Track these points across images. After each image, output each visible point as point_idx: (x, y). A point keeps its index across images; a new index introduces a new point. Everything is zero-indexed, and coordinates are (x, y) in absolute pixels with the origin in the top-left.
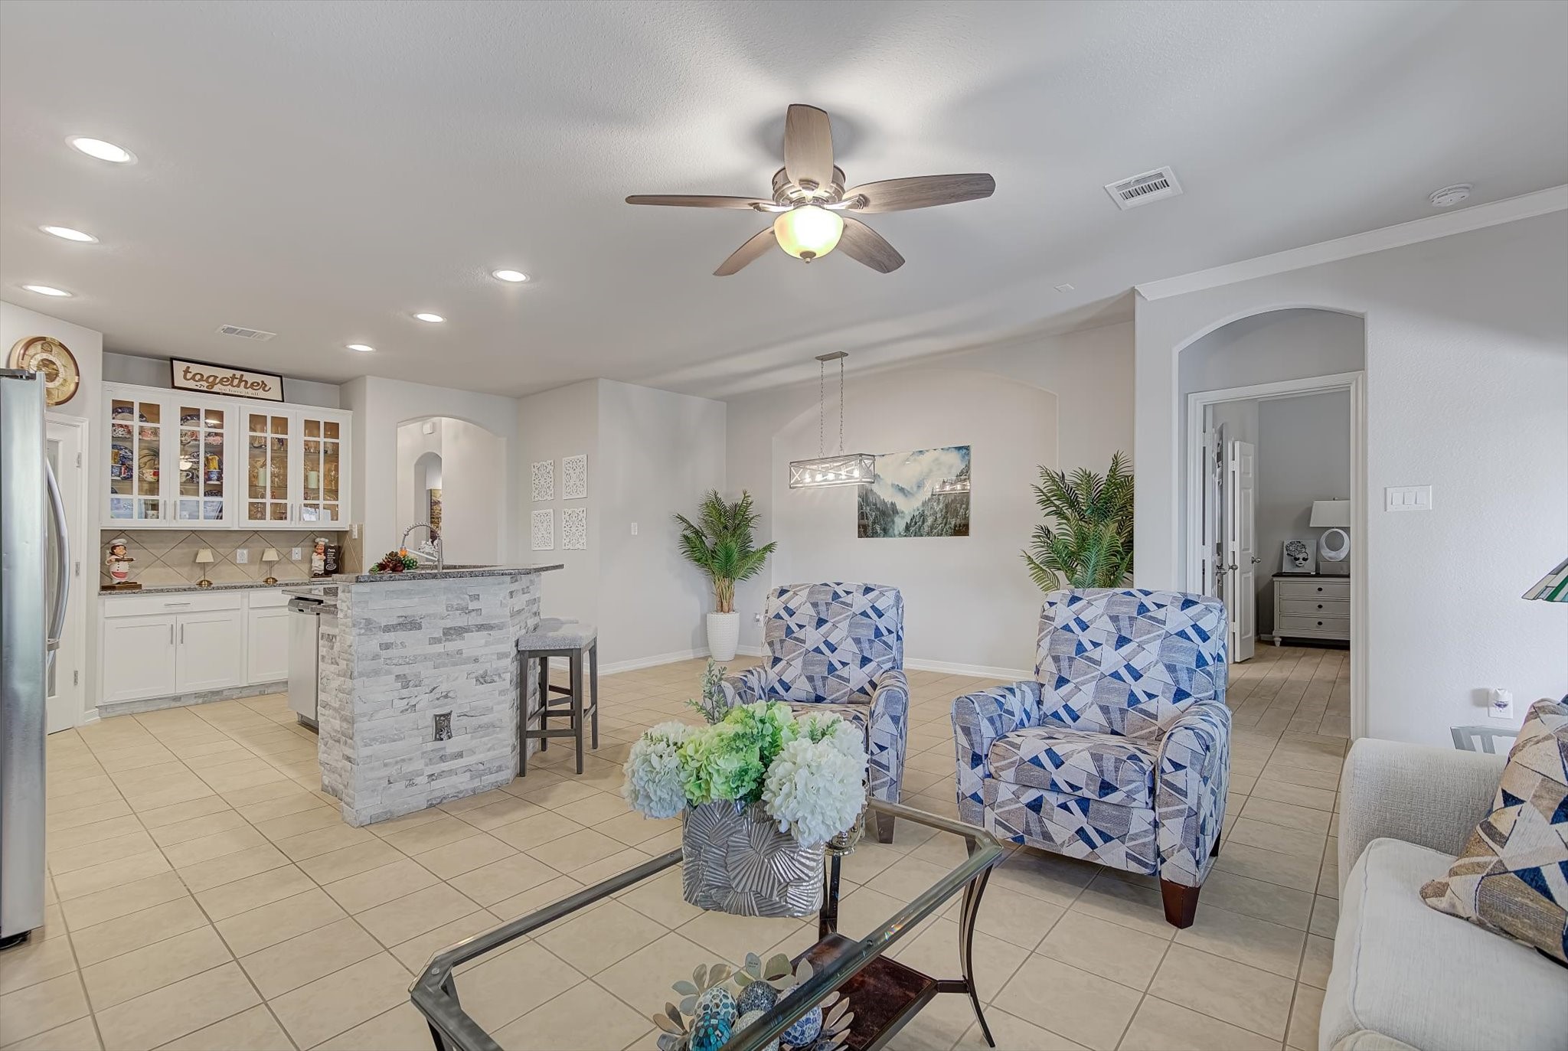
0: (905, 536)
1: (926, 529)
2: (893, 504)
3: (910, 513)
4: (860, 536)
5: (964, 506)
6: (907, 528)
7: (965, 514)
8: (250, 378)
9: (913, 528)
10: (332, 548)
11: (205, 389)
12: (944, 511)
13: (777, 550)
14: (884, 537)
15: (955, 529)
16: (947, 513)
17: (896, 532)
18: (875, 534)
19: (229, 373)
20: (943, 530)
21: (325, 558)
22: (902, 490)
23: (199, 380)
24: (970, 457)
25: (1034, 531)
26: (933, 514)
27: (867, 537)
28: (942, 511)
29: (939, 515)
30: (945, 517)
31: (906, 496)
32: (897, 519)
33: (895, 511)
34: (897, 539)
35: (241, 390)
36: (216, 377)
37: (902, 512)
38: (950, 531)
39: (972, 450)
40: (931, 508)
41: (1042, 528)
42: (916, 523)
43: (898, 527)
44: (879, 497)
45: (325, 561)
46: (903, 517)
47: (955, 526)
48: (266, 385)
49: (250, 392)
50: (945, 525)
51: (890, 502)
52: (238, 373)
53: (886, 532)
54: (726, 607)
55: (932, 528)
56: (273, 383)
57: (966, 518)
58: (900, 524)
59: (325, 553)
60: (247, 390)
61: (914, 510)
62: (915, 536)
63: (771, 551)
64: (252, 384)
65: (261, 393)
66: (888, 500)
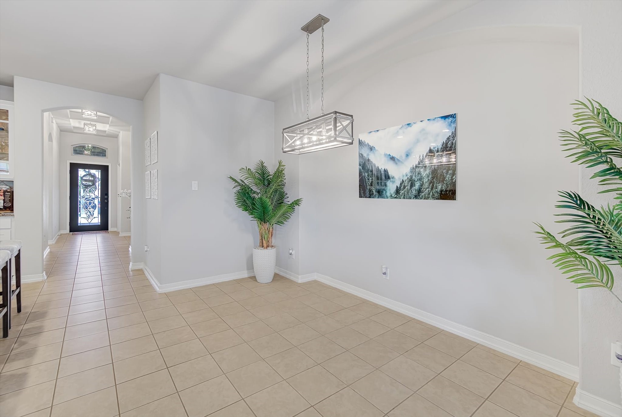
0: (396, 198)
1: (414, 192)
2: (386, 171)
3: (399, 179)
4: (361, 196)
5: (450, 172)
6: (398, 191)
7: (452, 179)
9: (402, 192)
10: (8, 192)
12: (430, 176)
13: (303, 204)
14: (378, 198)
15: (441, 194)
16: (433, 178)
17: (388, 194)
18: (371, 196)
20: (429, 194)
21: (4, 198)
22: (393, 159)
24: (456, 124)
25: (557, 199)
26: (420, 179)
27: (366, 197)
28: (428, 176)
29: (425, 180)
30: (431, 182)
31: (396, 164)
32: (389, 183)
33: (388, 177)
34: (389, 200)
37: (393, 178)
38: (436, 195)
39: (459, 118)
40: (419, 174)
41: (570, 195)
42: (404, 187)
43: (390, 190)
44: (375, 165)
45: (4, 200)
46: (393, 182)
47: (441, 191)
50: (432, 189)
51: (383, 169)
53: (380, 193)
54: (265, 245)
55: (419, 191)
57: (454, 184)
58: (391, 187)
59: (4, 195)
61: (403, 176)
62: (404, 198)
63: (298, 205)
66: (382, 167)
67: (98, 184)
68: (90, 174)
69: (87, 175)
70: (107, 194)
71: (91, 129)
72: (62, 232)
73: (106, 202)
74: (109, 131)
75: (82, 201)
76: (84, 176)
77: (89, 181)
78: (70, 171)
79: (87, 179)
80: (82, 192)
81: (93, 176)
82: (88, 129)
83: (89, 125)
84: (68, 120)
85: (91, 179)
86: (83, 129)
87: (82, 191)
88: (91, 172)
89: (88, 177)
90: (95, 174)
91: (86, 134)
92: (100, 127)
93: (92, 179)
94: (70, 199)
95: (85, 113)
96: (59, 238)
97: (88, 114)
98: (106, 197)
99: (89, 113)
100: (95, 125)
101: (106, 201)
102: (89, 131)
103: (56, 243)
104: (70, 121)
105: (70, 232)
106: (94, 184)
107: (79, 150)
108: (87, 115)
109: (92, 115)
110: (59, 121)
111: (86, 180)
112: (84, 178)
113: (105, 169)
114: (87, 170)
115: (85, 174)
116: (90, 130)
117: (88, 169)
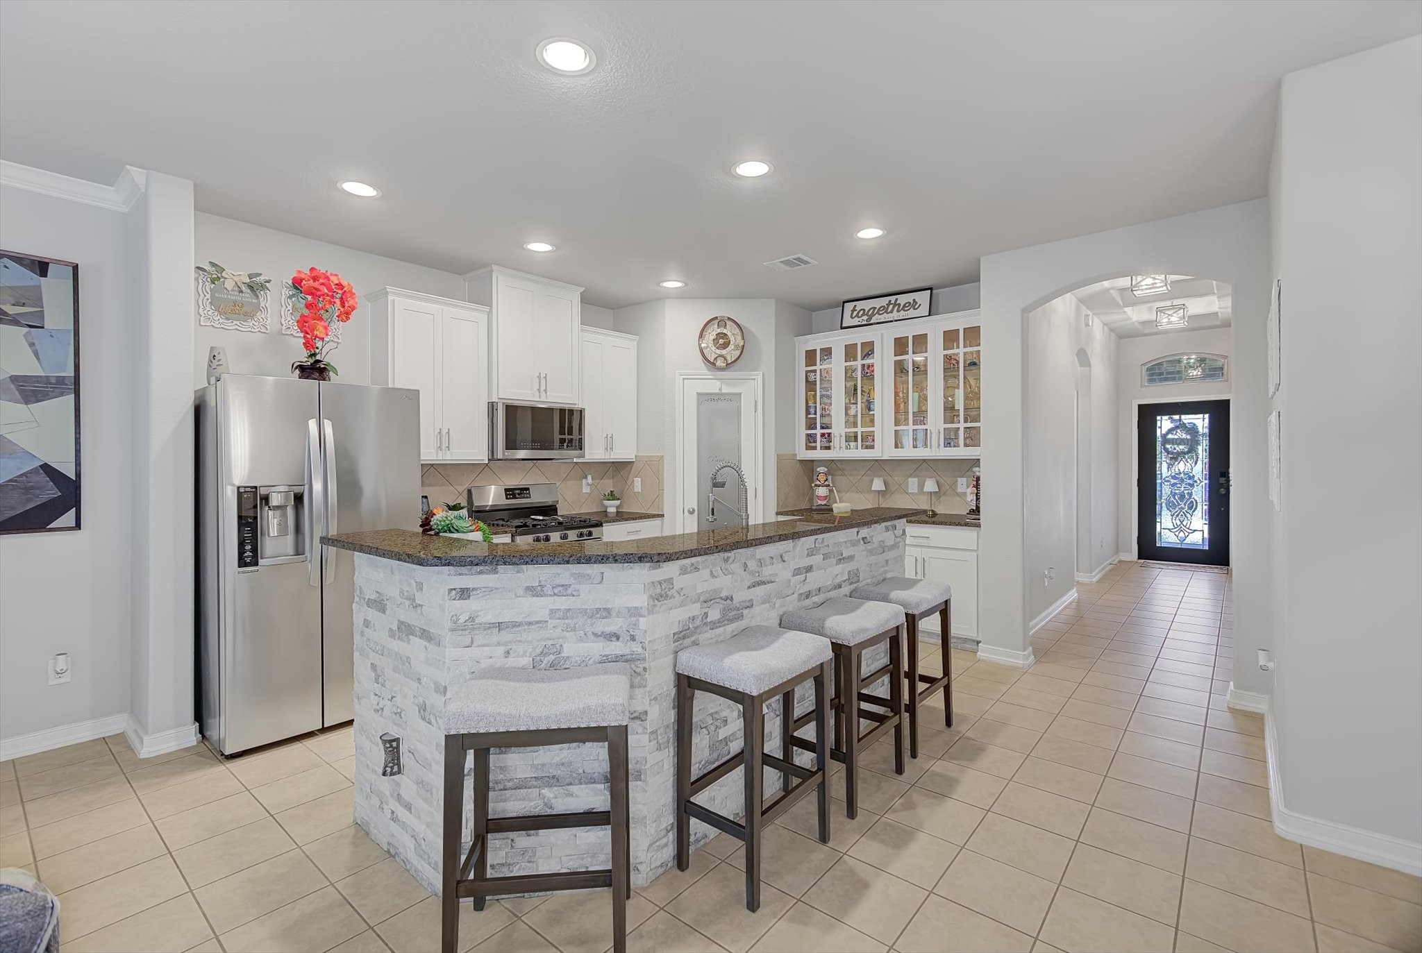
8: (902, 299)
11: (865, 323)
19: (884, 301)
21: (976, 492)
23: (862, 315)
35: (895, 315)
36: (875, 308)
48: (917, 303)
49: (902, 314)
52: (893, 298)
56: (923, 298)
59: (977, 486)
60: (899, 314)
64: (904, 306)
65: (912, 313)
67: (1203, 449)
68: (1182, 426)
69: (1177, 427)
70: (1225, 474)
71: (1174, 319)
72: (1124, 557)
73: (1223, 493)
74: (1222, 310)
75: (1164, 491)
76: (1170, 431)
77: (1181, 441)
78: (1138, 422)
79: (1176, 437)
80: (1163, 469)
81: (1193, 430)
82: (1166, 320)
83: (1168, 309)
84: (1122, 311)
85: (1184, 436)
86: (1155, 322)
87: (1165, 466)
88: (1185, 422)
89: (1178, 434)
90: (1194, 424)
91: (1166, 332)
92: (1198, 306)
93: (1189, 437)
94: (1138, 485)
95: (1142, 286)
96: (1110, 571)
97: (1147, 285)
98: (1222, 480)
99: (1149, 281)
100: (1183, 307)
101: (1223, 491)
102: (1170, 323)
103: (1099, 581)
104: (1125, 312)
105: (1139, 558)
106: (1192, 449)
107: (1158, 372)
108: (1146, 289)
109: (1158, 285)
110: (1108, 318)
111: (1173, 442)
112: (1170, 436)
113: (1219, 412)
114: (1177, 417)
115: (1172, 425)
116: (1172, 320)
117: (1177, 414)
